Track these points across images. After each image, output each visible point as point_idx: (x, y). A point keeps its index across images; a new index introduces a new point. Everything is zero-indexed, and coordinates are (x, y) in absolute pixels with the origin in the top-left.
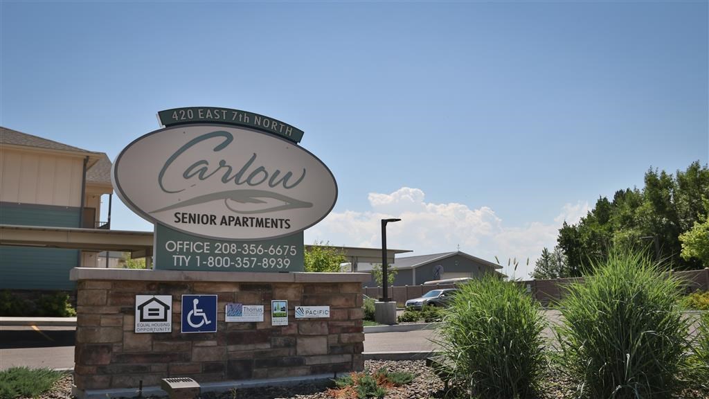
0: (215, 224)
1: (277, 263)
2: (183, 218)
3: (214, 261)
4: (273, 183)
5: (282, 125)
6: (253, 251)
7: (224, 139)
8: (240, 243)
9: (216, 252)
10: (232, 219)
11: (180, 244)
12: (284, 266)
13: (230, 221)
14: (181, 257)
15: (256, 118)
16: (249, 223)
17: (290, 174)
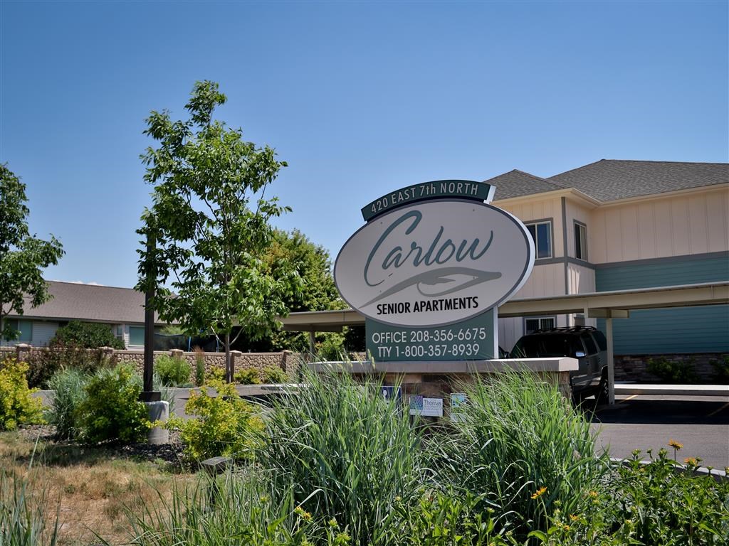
0: (409, 311)
1: (467, 350)
2: (384, 309)
3: (410, 350)
4: (460, 257)
5: (467, 185)
6: (443, 337)
7: (413, 219)
8: (431, 329)
9: (412, 341)
10: (423, 304)
11: (383, 336)
12: (474, 352)
13: (422, 306)
14: (384, 348)
15: (442, 185)
16: (439, 306)
17: (477, 241)
